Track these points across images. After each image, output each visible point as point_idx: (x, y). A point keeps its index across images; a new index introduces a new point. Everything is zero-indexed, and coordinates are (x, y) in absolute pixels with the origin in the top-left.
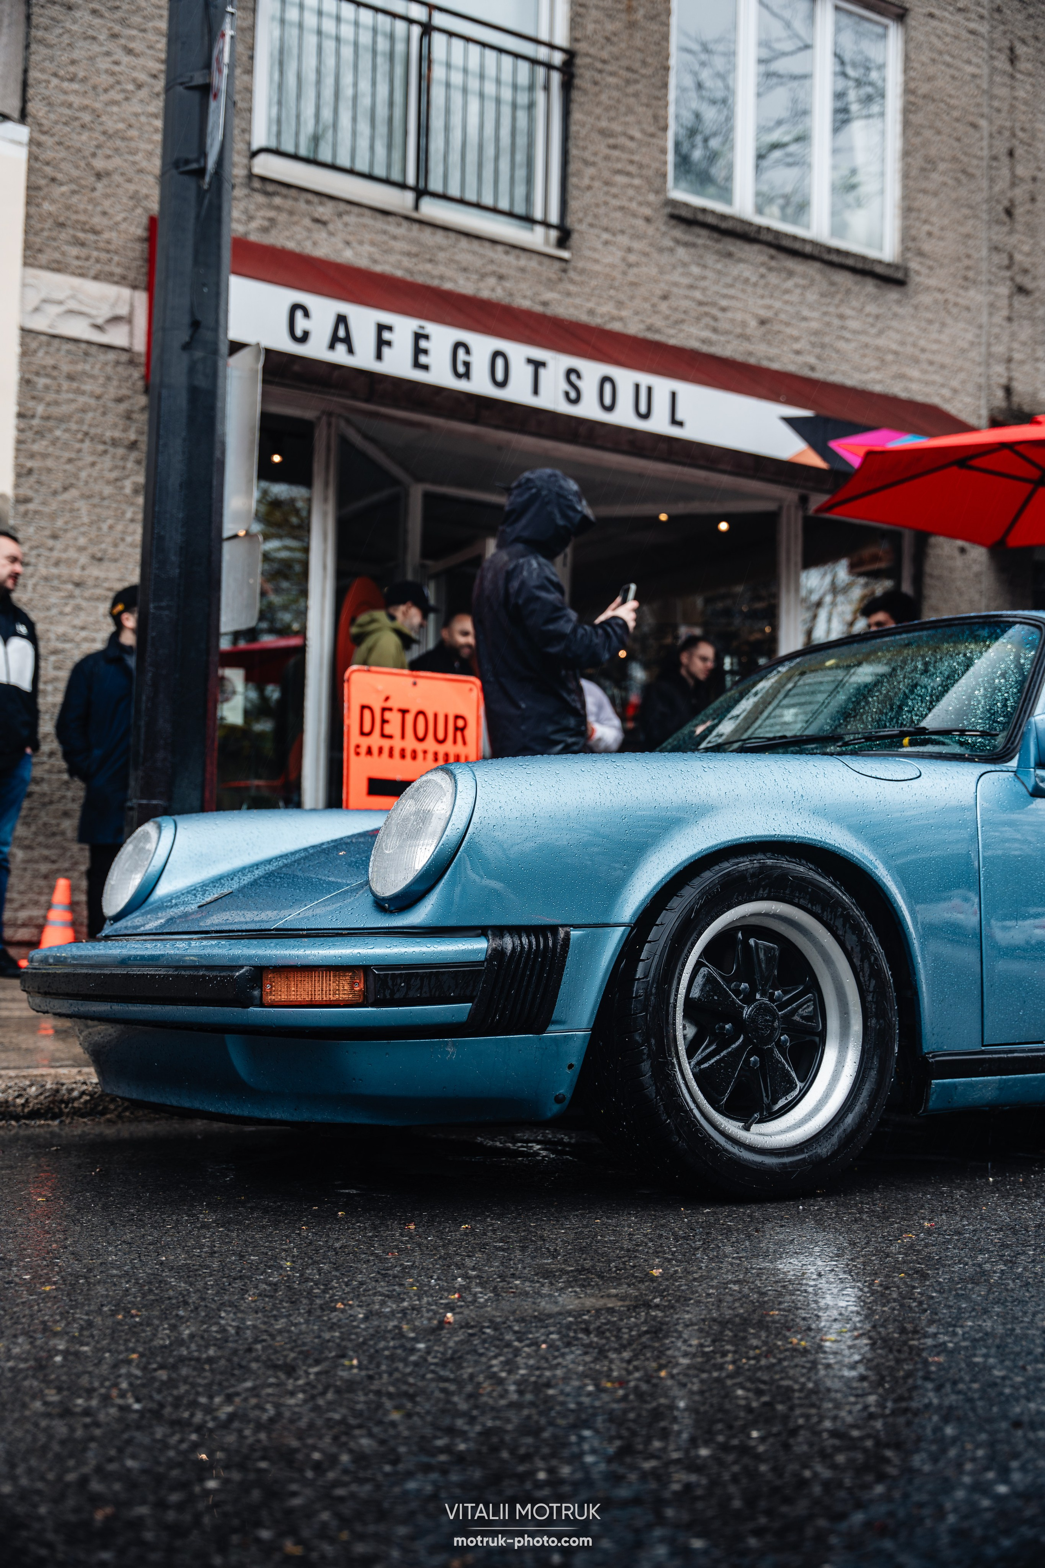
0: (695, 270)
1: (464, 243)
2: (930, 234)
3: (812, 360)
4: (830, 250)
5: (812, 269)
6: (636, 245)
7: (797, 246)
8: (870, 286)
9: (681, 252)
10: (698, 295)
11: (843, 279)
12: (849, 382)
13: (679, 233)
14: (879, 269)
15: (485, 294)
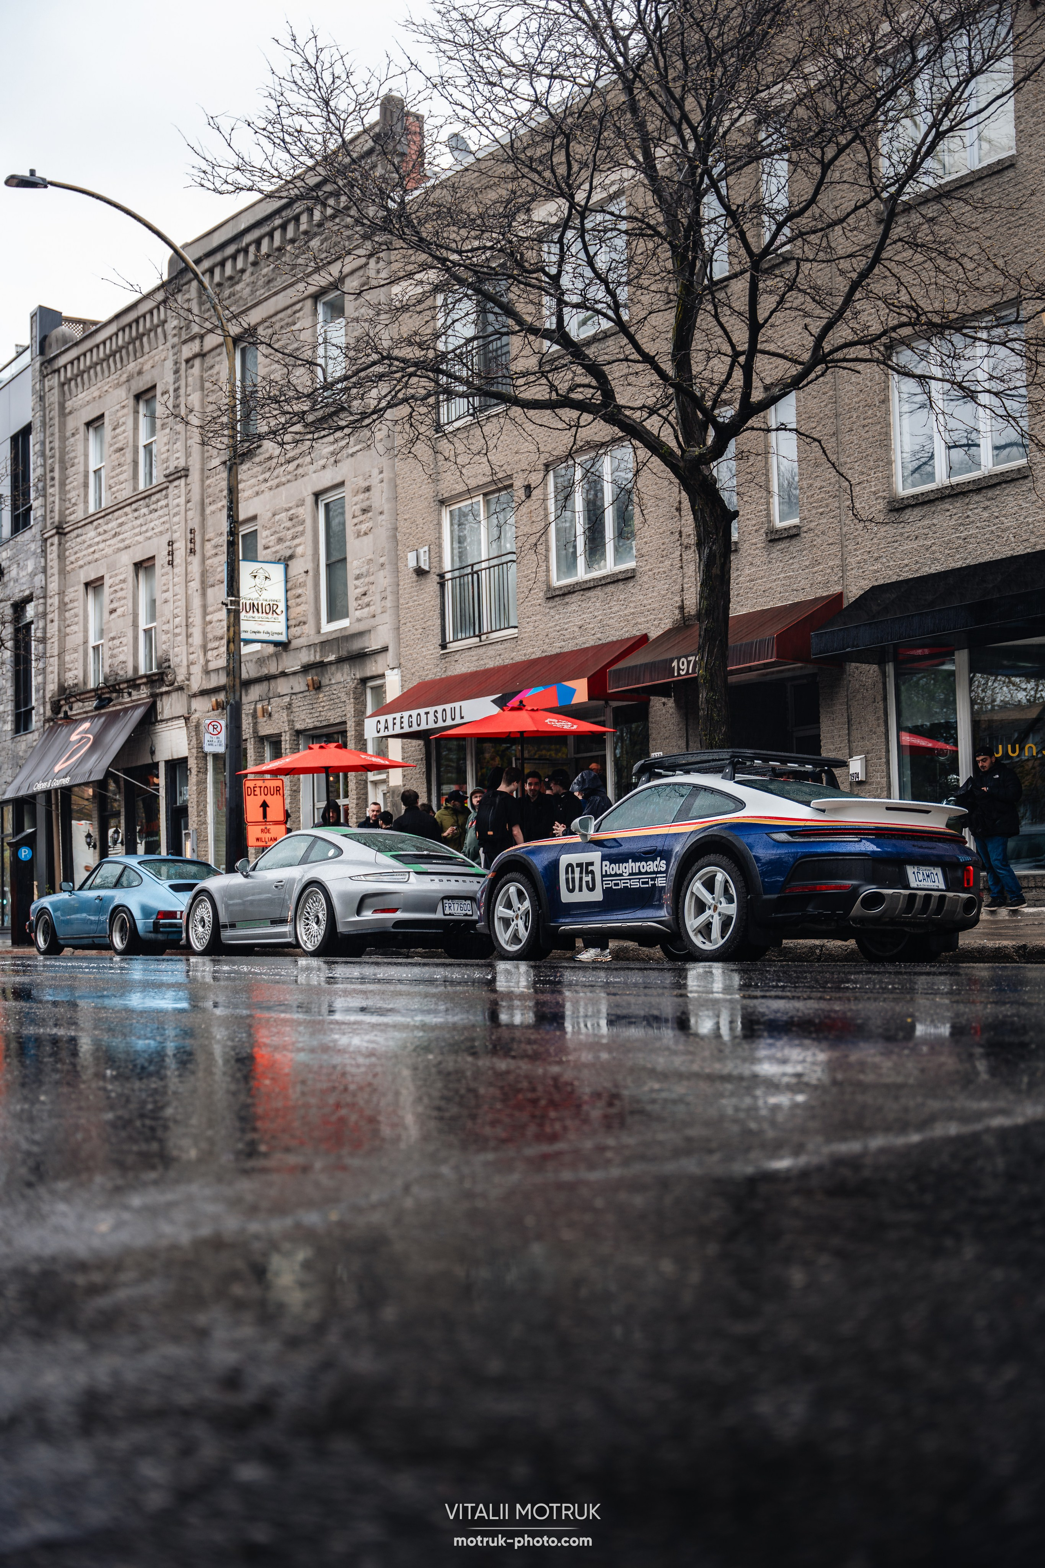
0: (557, 617)
1: (490, 647)
2: (646, 543)
3: (599, 635)
4: (600, 579)
5: (598, 592)
6: (538, 617)
7: (588, 586)
8: (621, 586)
9: (552, 612)
10: (558, 628)
11: (610, 589)
12: (615, 639)
13: (551, 604)
14: (620, 577)
15: (497, 664)
